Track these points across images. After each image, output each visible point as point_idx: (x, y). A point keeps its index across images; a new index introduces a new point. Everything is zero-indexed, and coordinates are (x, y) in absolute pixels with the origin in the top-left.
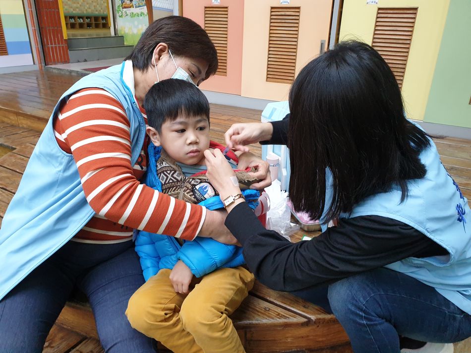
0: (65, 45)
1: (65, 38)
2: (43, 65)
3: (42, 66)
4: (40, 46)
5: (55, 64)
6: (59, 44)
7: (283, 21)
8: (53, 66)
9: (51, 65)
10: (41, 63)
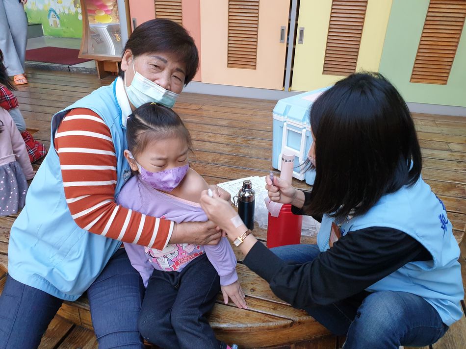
7: (242, 7)
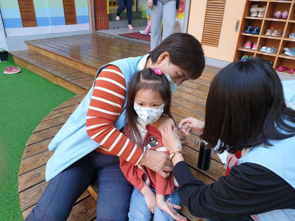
0: (107, 18)
1: (108, 14)
2: (95, 30)
3: (93, 31)
4: (94, 19)
5: (101, 30)
6: (104, 17)
8: (100, 31)
9: (99, 30)
10: (93, 29)
